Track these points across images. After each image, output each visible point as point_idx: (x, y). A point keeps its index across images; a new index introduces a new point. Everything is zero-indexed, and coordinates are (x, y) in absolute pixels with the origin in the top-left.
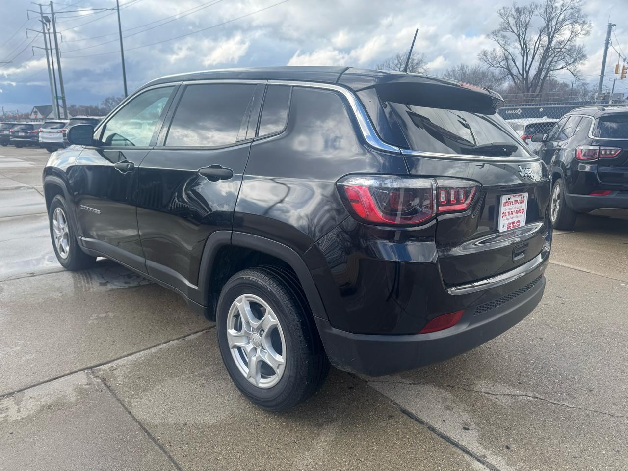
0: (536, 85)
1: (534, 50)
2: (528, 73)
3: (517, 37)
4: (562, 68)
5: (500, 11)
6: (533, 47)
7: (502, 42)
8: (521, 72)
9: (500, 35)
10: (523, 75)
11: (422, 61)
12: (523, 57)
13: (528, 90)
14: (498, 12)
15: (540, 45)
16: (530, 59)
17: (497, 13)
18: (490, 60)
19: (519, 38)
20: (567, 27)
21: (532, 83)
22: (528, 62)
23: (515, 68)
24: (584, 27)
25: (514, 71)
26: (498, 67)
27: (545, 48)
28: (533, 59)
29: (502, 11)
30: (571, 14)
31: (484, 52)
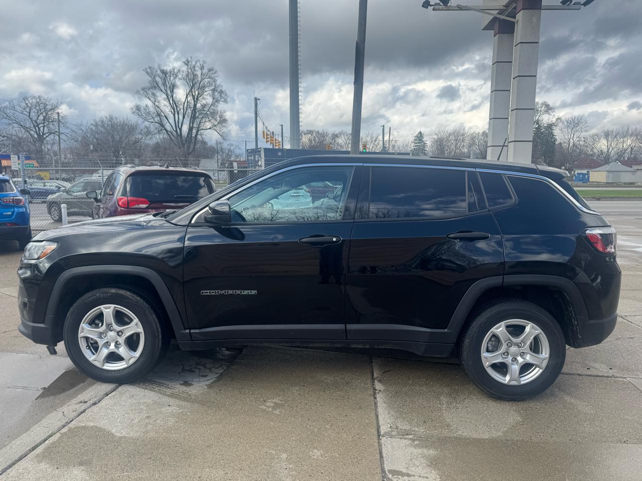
0: (190, 142)
1: (184, 110)
2: (181, 130)
3: (166, 96)
4: (210, 128)
5: (146, 69)
6: (182, 107)
7: (152, 99)
8: (175, 129)
9: (150, 92)
10: (176, 131)
11: (56, 106)
12: (174, 115)
13: (184, 145)
14: (144, 70)
15: (188, 107)
16: (181, 117)
17: (143, 72)
18: (144, 115)
19: (168, 97)
20: (207, 93)
21: (186, 140)
22: (180, 120)
23: (168, 124)
24: (222, 95)
25: (168, 127)
26: (153, 122)
27: (192, 109)
28: (184, 117)
29: (149, 70)
30: (209, 82)
31: (137, 107)
